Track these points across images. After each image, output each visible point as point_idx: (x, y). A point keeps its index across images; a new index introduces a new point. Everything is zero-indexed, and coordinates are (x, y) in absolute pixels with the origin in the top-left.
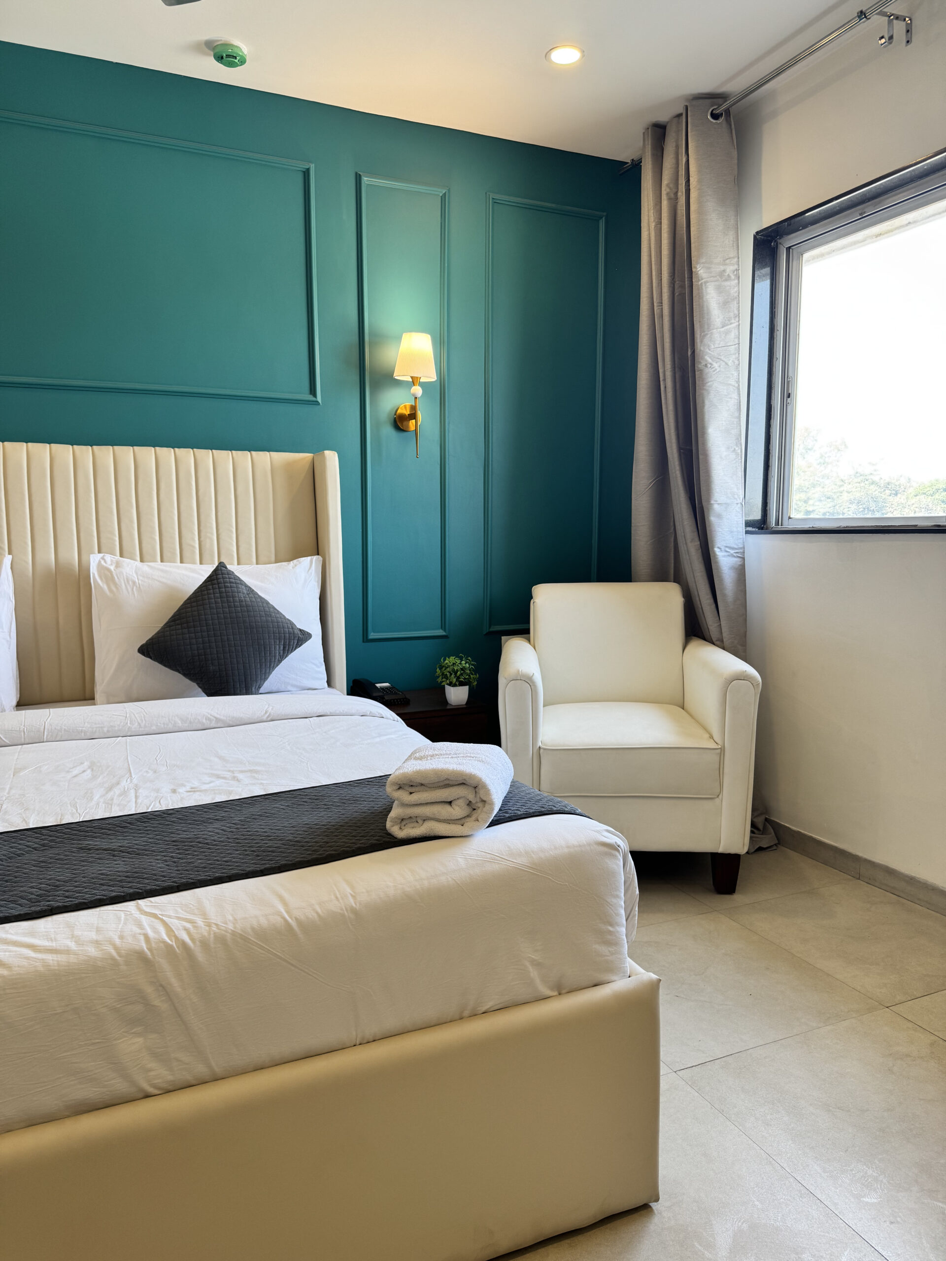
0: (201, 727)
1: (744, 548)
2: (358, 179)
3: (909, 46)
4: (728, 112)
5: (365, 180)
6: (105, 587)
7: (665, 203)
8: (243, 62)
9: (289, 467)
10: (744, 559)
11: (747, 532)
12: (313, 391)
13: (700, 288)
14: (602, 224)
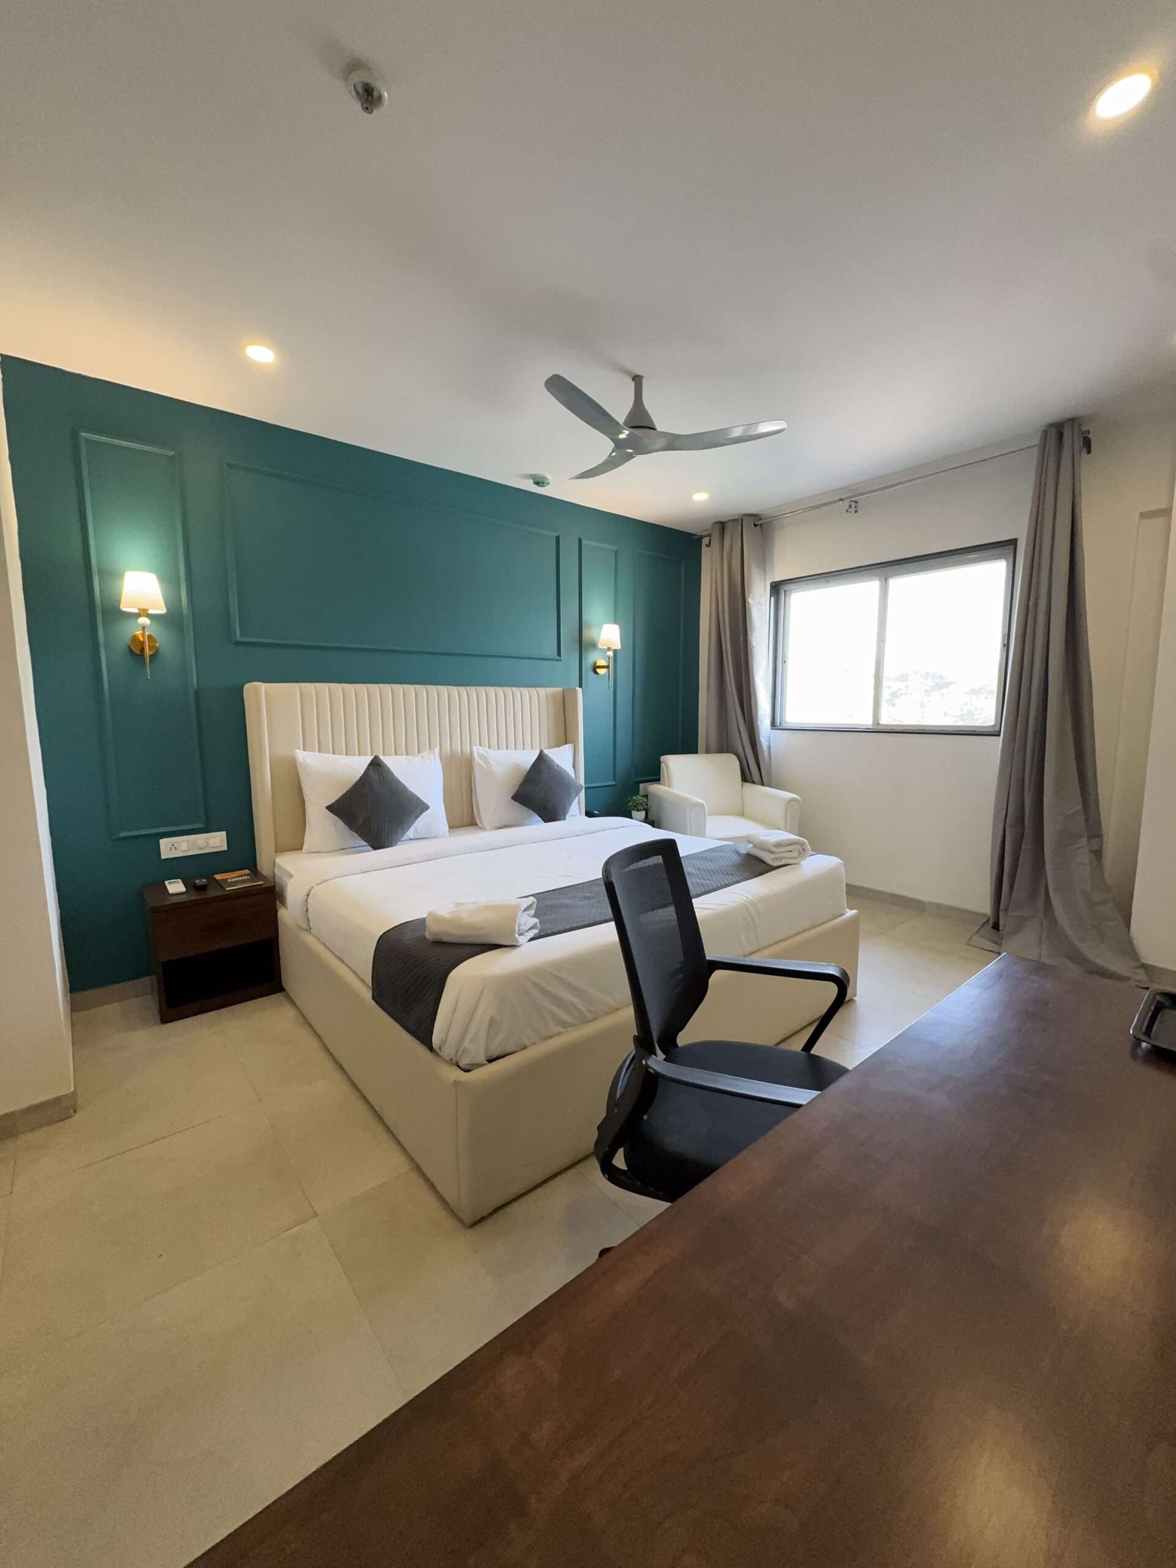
0: (576, 835)
1: (769, 737)
2: (580, 540)
3: (856, 514)
4: (761, 525)
5: (583, 542)
6: (483, 764)
7: (725, 563)
8: (548, 484)
9: (554, 695)
10: (769, 742)
11: (771, 729)
12: (559, 654)
13: (749, 609)
14: (683, 565)
